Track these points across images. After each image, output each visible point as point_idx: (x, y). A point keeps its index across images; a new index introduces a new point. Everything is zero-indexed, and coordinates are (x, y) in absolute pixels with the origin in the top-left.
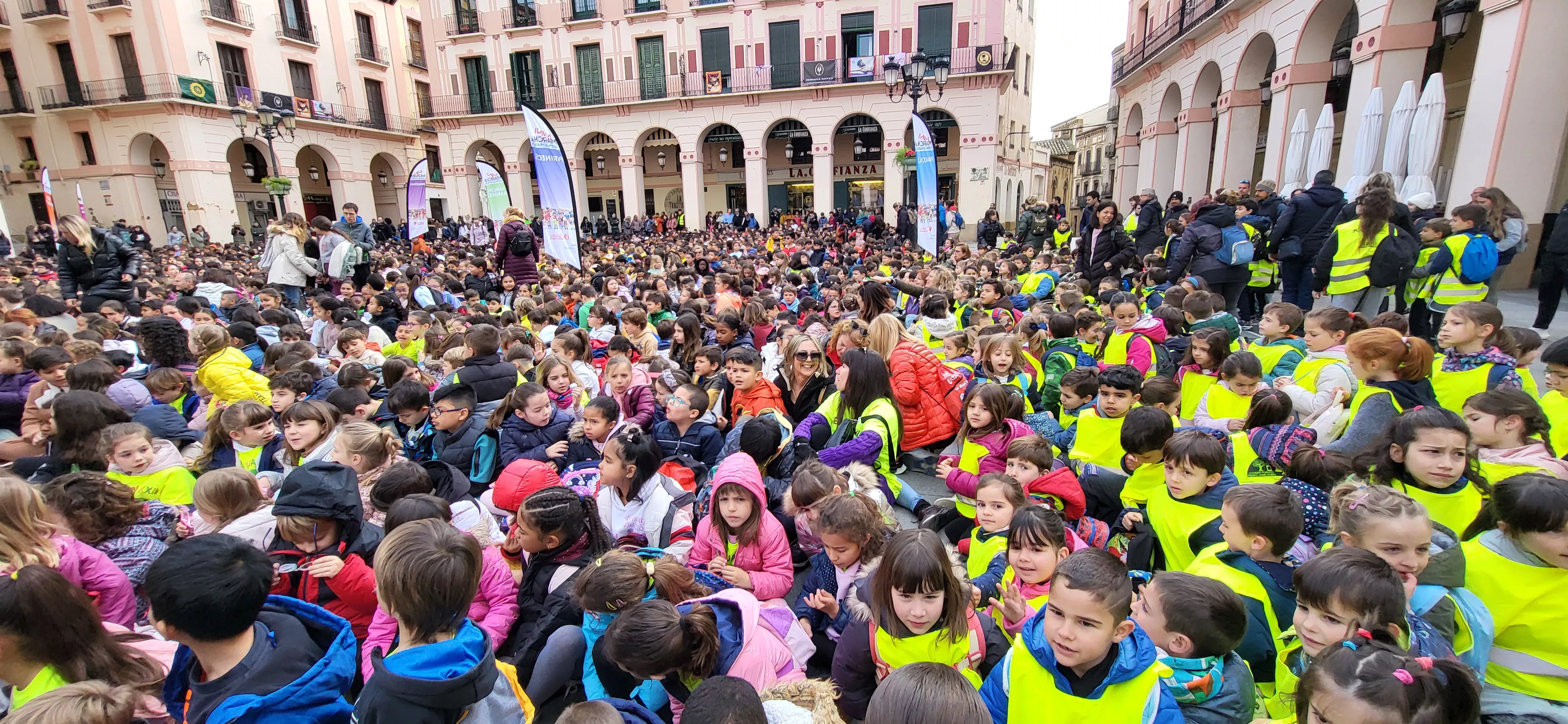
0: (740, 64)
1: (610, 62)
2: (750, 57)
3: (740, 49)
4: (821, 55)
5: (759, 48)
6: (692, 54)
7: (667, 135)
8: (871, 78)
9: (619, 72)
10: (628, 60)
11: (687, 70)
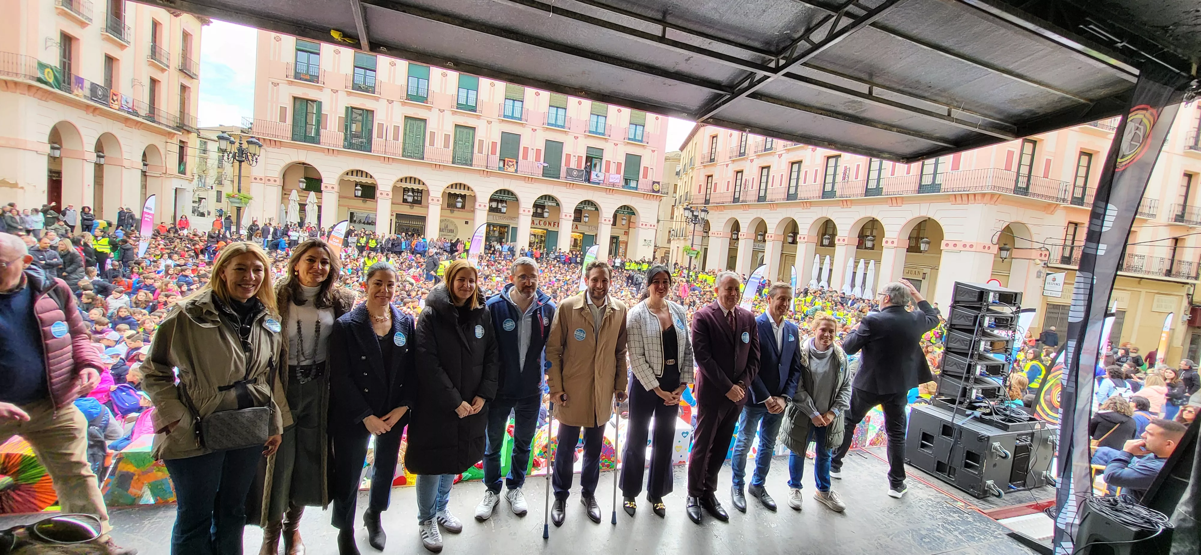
0: (525, 157)
1: (433, 134)
2: (531, 156)
3: (526, 149)
4: (573, 165)
5: (538, 151)
6: (494, 144)
7: (466, 188)
8: (599, 184)
9: (439, 142)
10: (447, 137)
11: (490, 153)
